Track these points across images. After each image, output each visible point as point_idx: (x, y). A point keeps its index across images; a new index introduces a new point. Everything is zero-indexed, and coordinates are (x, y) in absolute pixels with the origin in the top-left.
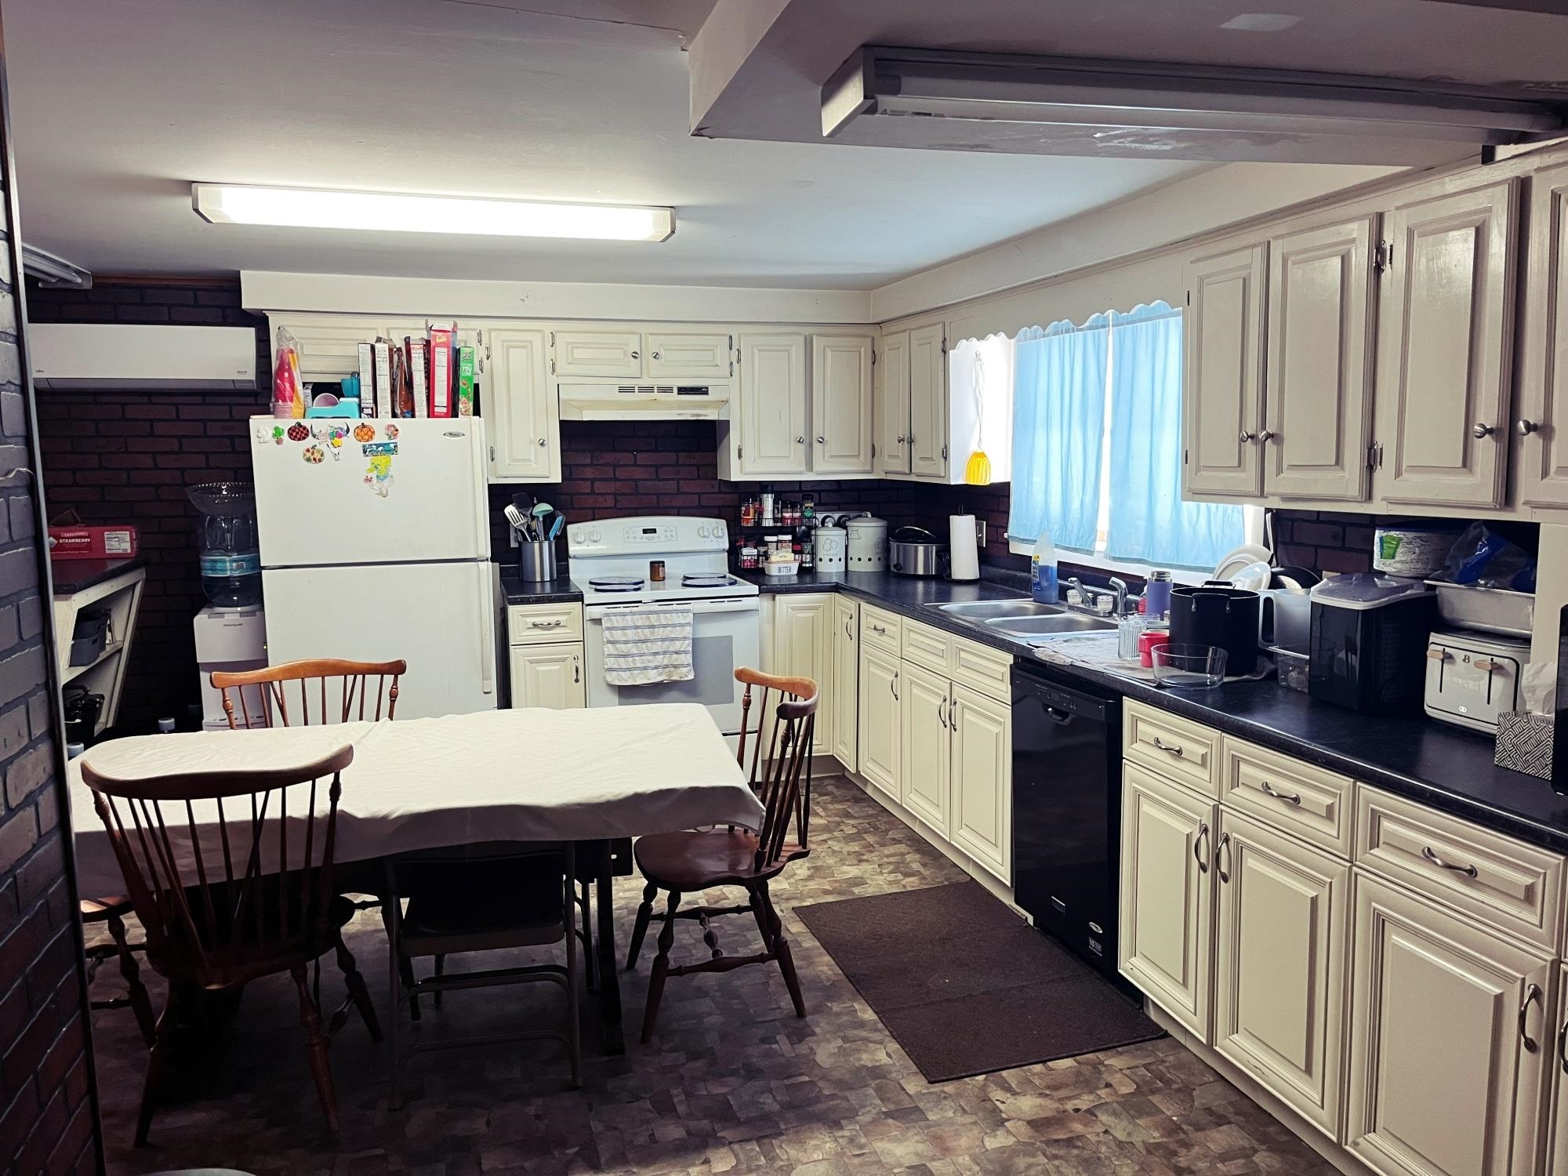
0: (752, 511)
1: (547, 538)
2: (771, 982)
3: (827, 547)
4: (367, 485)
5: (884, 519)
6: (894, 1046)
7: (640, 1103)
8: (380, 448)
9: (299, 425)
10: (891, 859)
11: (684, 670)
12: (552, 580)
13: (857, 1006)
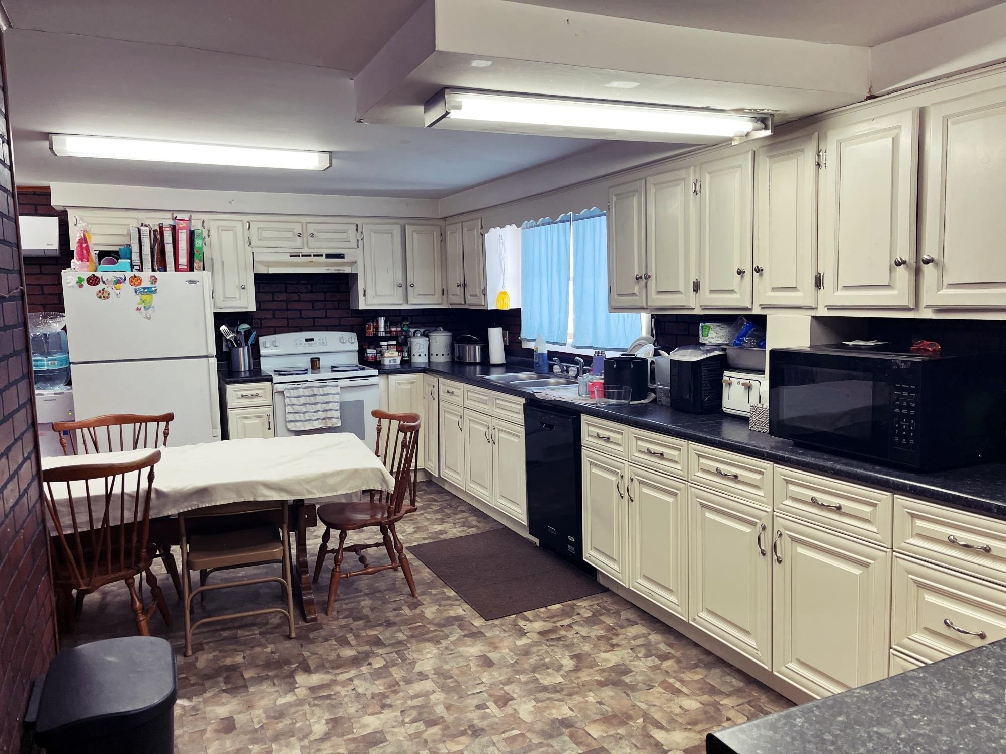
0: (372, 327)
1: (247, 345)
2: (397, 583)
3: (417, 347)
4: (137, 312)
5: (451, 332)
6: (466, 606)
7: (330, 642)
8: (146, 290)
9: (93, 275)
10: (461, 520)
11: (334, 420)
12: (250, 370)
13: (445, 590)
